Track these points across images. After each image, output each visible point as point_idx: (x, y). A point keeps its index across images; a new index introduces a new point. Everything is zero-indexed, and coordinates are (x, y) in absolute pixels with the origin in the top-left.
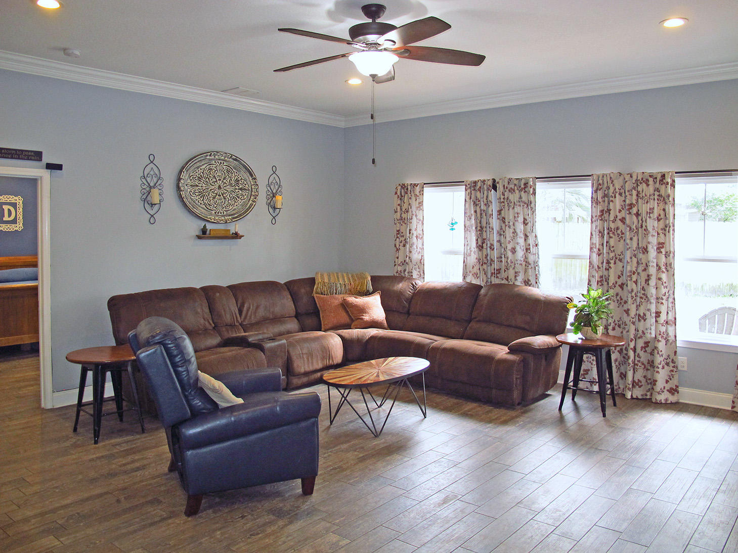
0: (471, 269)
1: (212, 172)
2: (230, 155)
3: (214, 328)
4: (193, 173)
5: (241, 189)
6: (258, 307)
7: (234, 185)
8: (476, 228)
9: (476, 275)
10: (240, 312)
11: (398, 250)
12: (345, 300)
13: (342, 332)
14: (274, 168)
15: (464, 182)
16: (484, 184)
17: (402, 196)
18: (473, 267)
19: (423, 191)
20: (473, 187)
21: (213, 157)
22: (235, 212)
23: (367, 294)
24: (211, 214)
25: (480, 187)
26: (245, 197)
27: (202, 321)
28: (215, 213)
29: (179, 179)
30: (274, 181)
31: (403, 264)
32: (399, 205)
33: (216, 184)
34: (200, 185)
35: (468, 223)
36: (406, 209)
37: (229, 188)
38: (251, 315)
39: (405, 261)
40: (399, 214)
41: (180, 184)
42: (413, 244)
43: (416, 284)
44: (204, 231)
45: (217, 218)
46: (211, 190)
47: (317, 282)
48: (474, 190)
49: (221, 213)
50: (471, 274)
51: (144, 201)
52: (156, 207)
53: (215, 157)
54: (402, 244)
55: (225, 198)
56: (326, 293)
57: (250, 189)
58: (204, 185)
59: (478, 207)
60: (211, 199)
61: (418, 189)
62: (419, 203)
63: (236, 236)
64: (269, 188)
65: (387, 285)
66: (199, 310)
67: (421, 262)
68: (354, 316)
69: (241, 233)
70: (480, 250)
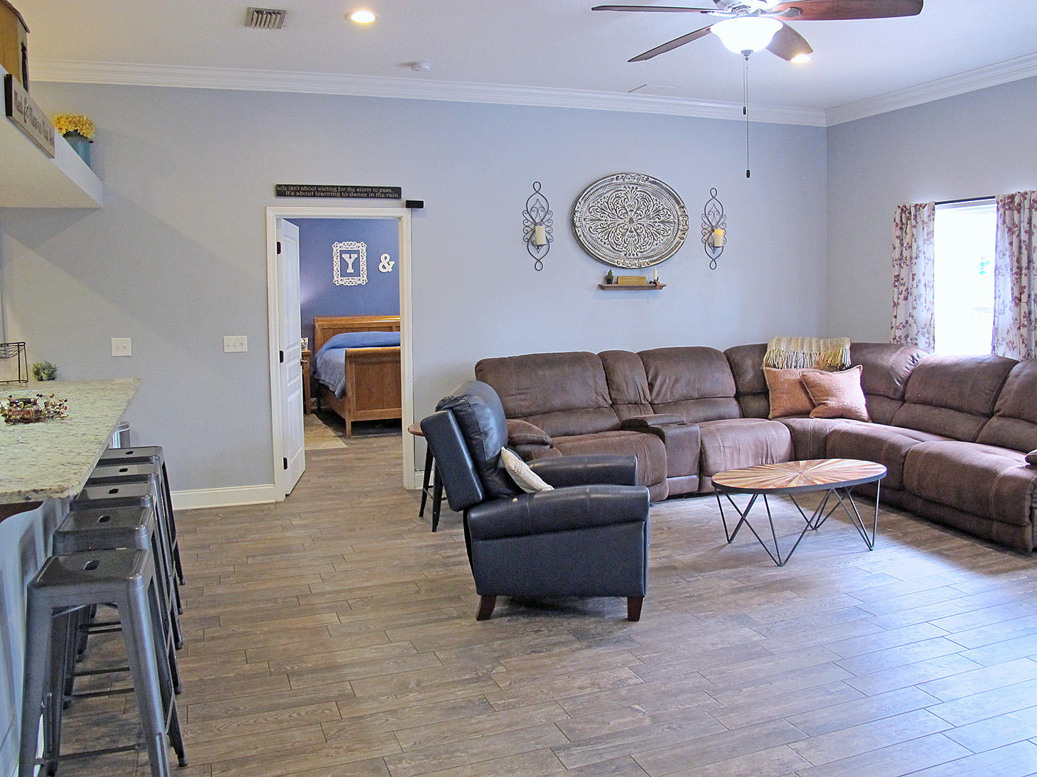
0: (1005, 335)
1: (620, 201)
2: (646, 177)
3: (611, 406)
4: (593, 203)
5: (663, 222)
6: (677, 381)
7: (653, 217)
8: (1012, 270)
9: (1011, 345)
10: (651, 386)
11: (896, 305)
12: (804, 376)
13: (793, 422)
14: (713, 191)
15: (994, 197)
16: (1025, 199)
17: (903, 224)
18: (1008, 332)
19: (933, 214)
20: (1010, 204)
21: (621, 181)
22: (653, 253)
23: (842, 368)
24: (619, 257)
25: (1019, 205)
26: (669, 232)
27: (594, 396)
28: (625, 255)
29: (573, 212)
30: (714, 210)
31: (904, 327)
32: (897, 237)
33: (626, 216)
34: (603, 219)
35: (1000, 262)
36: (908, 244)
37: (645, 222)
38: (666, 392)
39: (907, 322)
40: (897, 251)
41: (575, 219)
42: (920, 296)
43: (918, 357)
44: (609, 280)
45: (627, 262)
46: (619, 225)
47: (768, 351)
48: (1010, 208)
49: (633, 255)
50: (1004, 343)
51: (528, 241)
52: (544, 249)
53: (624, 180)
54: (902, 297)
55: (638, 235)
56: (780, 366)
57: (677, 222)
58: (609, 219)
59: (1015, 237)
60: (619, 237)
61: (926, 211)
62: (928, 234)
63: (654, 285)
64: (705, 219)
65: (873, 358)
66: (591, 382)
67: (931, 324)
68: (816, 400)
69: (661, 282)
70: (1017, 305)
